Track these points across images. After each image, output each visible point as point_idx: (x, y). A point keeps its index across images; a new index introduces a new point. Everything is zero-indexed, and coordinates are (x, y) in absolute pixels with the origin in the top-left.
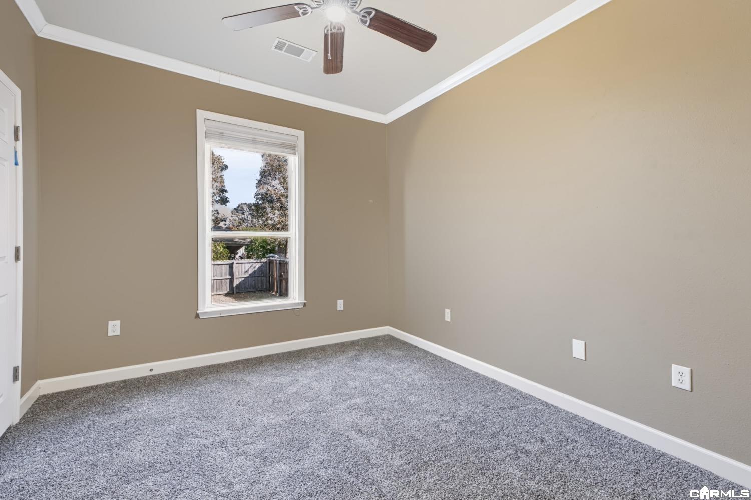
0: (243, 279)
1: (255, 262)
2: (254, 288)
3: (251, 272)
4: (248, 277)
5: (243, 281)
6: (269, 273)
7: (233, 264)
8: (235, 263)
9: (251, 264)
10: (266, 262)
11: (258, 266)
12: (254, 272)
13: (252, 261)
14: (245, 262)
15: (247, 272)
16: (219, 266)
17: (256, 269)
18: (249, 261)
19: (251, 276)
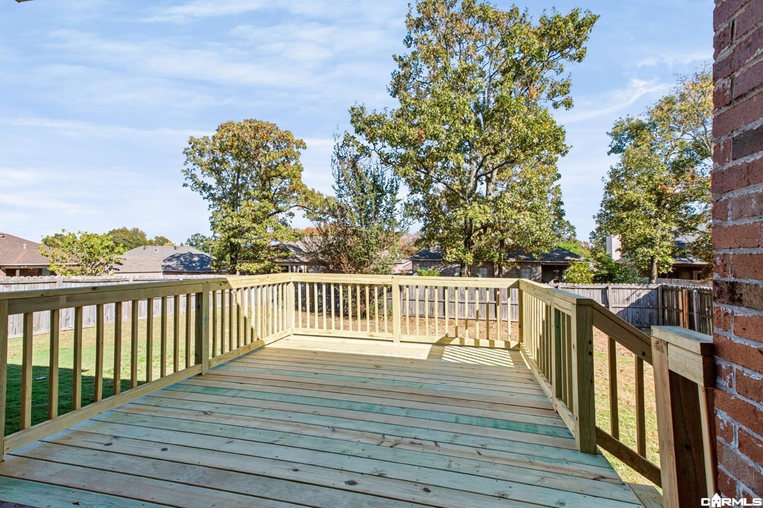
0: (623, 309)
1: (639, 287)
2: (637, 323)
3: (634, 299)
4: (629, 307)
5: (622, 311)
6: (663, 304)
7: (607, 288)
8: (610, 288)
9: (633, 291)
10: (657, 289)
11: (646, 292)
12: (638, 301)
13: (633, 286)
14: (624, 287)
15: (628, 299)
16: (589, 291)
17: (641, 297)
18: (629, 286)
19: (633, 306)
